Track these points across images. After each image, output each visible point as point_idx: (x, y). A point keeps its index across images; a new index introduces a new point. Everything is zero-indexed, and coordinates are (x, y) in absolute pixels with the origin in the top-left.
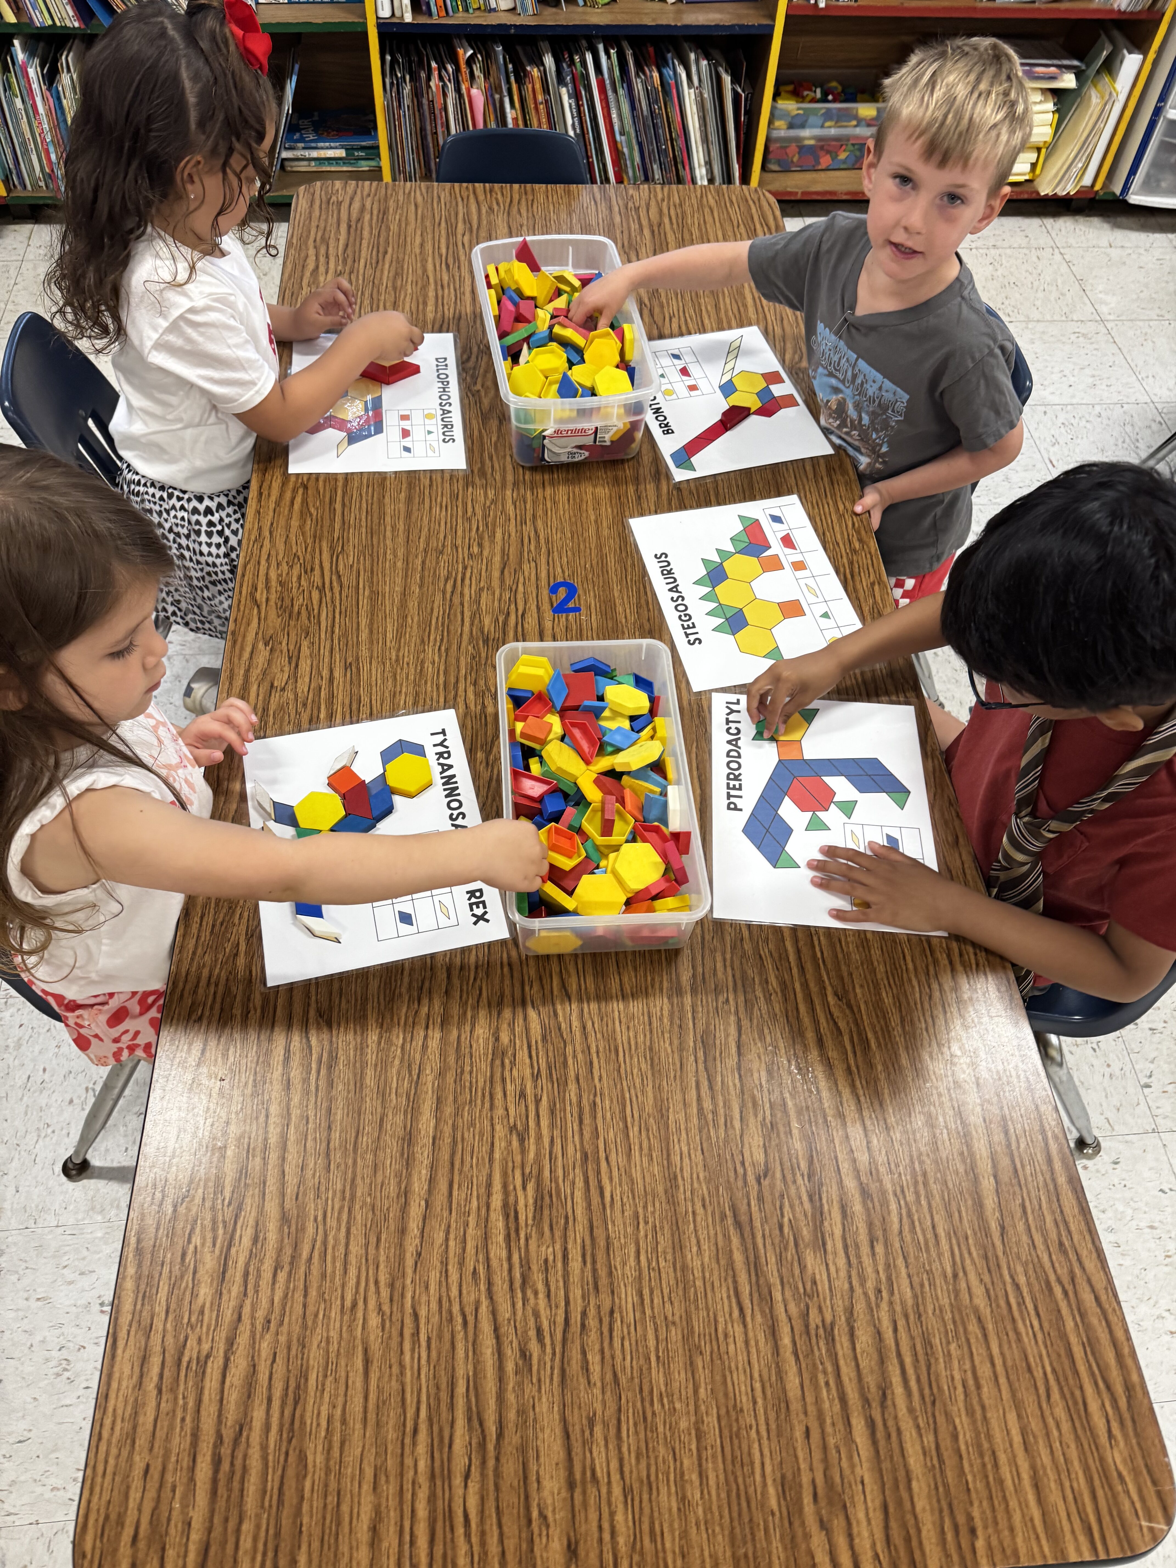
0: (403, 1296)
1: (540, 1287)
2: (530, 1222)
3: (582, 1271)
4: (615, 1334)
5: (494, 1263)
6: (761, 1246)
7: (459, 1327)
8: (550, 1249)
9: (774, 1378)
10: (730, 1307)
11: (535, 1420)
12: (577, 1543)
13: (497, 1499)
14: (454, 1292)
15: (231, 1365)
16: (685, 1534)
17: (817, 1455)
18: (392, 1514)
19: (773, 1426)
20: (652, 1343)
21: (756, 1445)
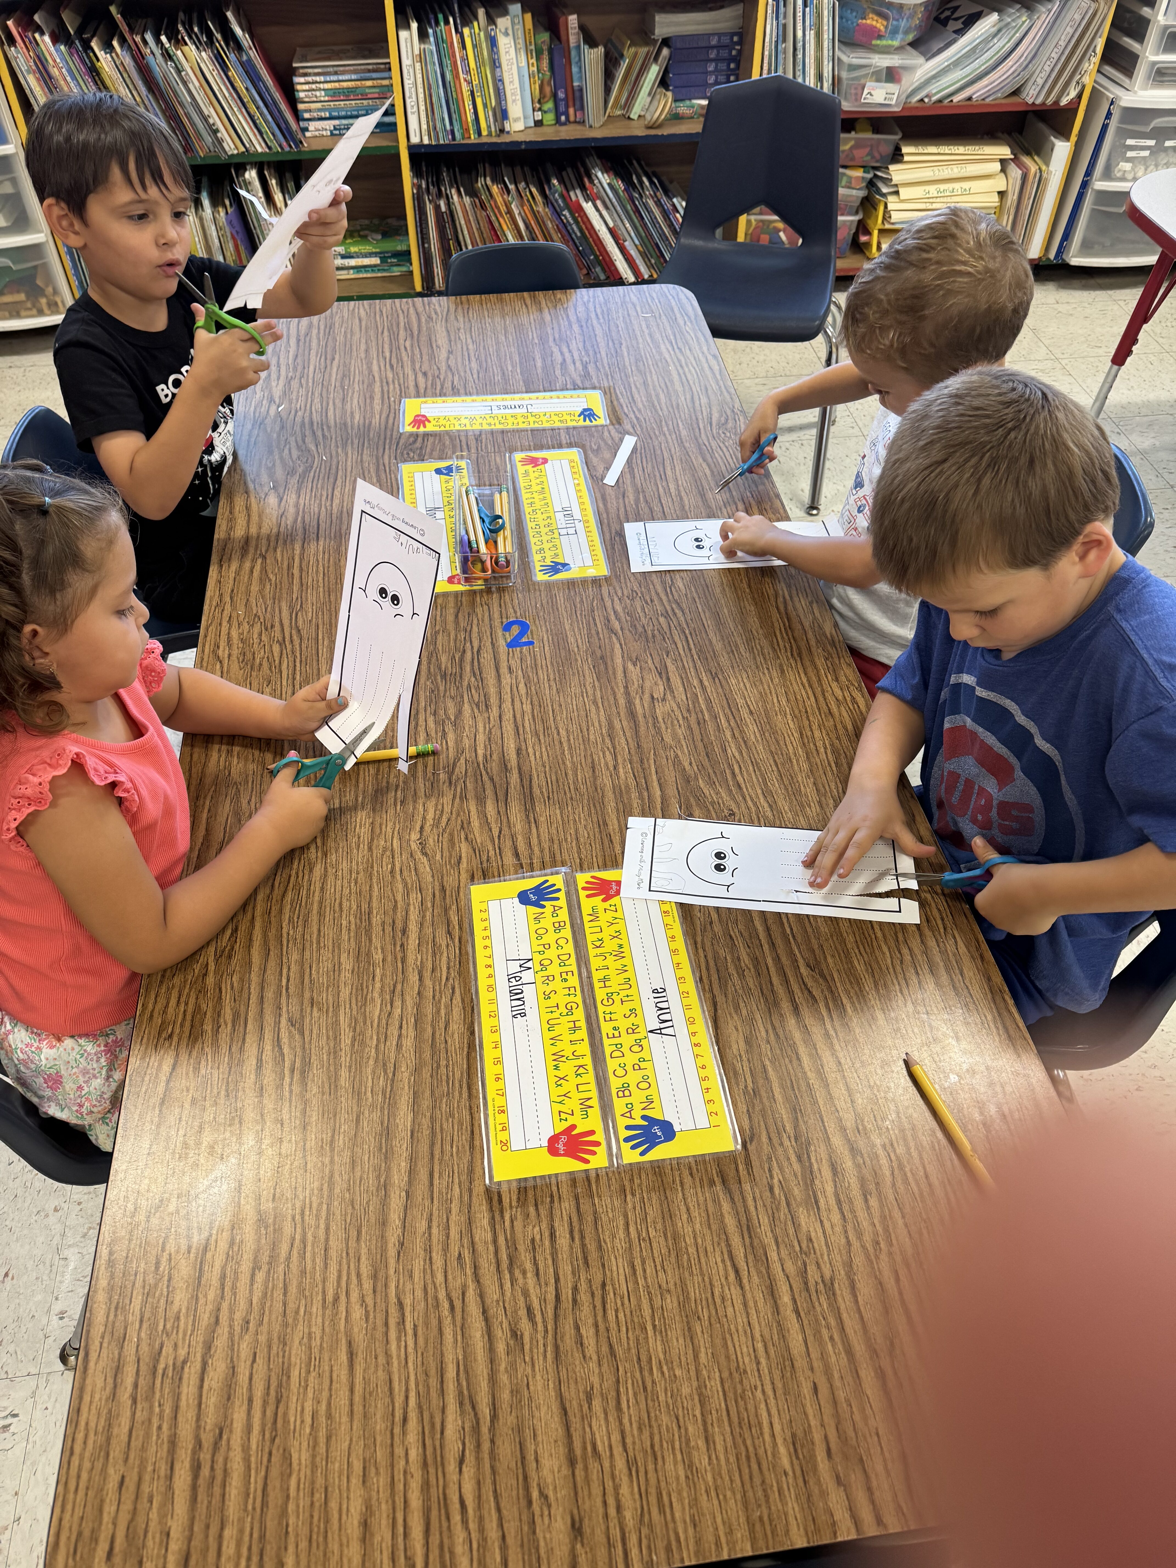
0: (386, 1286)
1: (529, 1266)
2: (514, 1204)
3: (571, 1248)
4: (608, 1306)
5: (480, 1247)
6: (752, 1209)
7: (446, 1312)
8: (537, 1229)
9: (776, 1337)
10: (726, 1270)
11: (530, 1398)
12: (581, 1521)
13: (494, 1483)
14: (440, 1278)
15: (209, 1369)
16: (695, 1502)
17: (828, 1410)
18: (384, 1506)
19: (779, 1385)
20: (647, 1313)
21: (763, 1406)
